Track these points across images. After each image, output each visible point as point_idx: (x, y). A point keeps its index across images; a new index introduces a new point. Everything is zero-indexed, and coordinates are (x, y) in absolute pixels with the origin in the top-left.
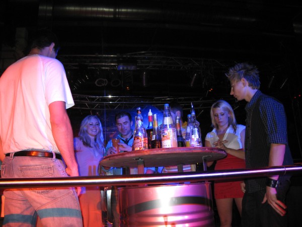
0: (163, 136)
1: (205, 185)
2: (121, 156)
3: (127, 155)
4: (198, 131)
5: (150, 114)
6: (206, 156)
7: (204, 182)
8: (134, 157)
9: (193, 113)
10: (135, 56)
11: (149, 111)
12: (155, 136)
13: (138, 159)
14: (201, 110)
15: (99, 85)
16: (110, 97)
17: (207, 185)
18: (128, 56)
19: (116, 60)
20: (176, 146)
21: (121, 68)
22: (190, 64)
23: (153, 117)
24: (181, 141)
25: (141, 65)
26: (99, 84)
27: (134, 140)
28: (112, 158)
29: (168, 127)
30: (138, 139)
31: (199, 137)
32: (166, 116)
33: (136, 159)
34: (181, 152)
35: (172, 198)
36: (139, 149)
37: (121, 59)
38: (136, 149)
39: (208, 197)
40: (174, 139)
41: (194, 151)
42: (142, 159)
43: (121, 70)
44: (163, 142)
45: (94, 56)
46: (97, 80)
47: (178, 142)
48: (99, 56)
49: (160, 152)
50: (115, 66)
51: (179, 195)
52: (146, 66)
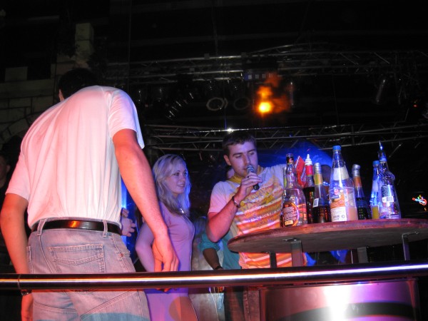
0: (333, 201)
1: (408, 282)
2: (264, 236)
3: (275, 235)
4: (393, 190)
5: (308, 162)
6: (408, 233)
7: (406, 278)
8: (284, 237)
9: (383, 160)
10: (273, 55)
11: (306, 158)
12: (317, 199)
13: (292, 240)
14: (396, 143)
15: (213, 110)
16: (230, 130)
17: (410, 284)
18: (262, 56)
19: (240, 64)
20: (355, 217)
21: (250, 77)
22: (373, 63)
23: (313, 166)
24: (364, 208)
25: (285, 69)
26: (212, 108)
27: (284, 207)
28: (248, 239)
29: (341, 185)
30: (290, 206)
31: (395, 200)
32: (337, 166)
33: (289, 241)
34: (364, 228)
35: (350, 305)
36: (291, 222)
37: (249, 62)
38: (287, 223)
39: (413, 304)
40: (352, 204)
41: (387, 226)
42: (298, 239)
43: (250, 81)
44: (332, 210)
45: (203, 58)
46: (210, 101)
47: (358, 209)
48: (211, 58)
49: (329, 228)
50: (239, 74)
51: (362, 300)
52: (294, 71)
